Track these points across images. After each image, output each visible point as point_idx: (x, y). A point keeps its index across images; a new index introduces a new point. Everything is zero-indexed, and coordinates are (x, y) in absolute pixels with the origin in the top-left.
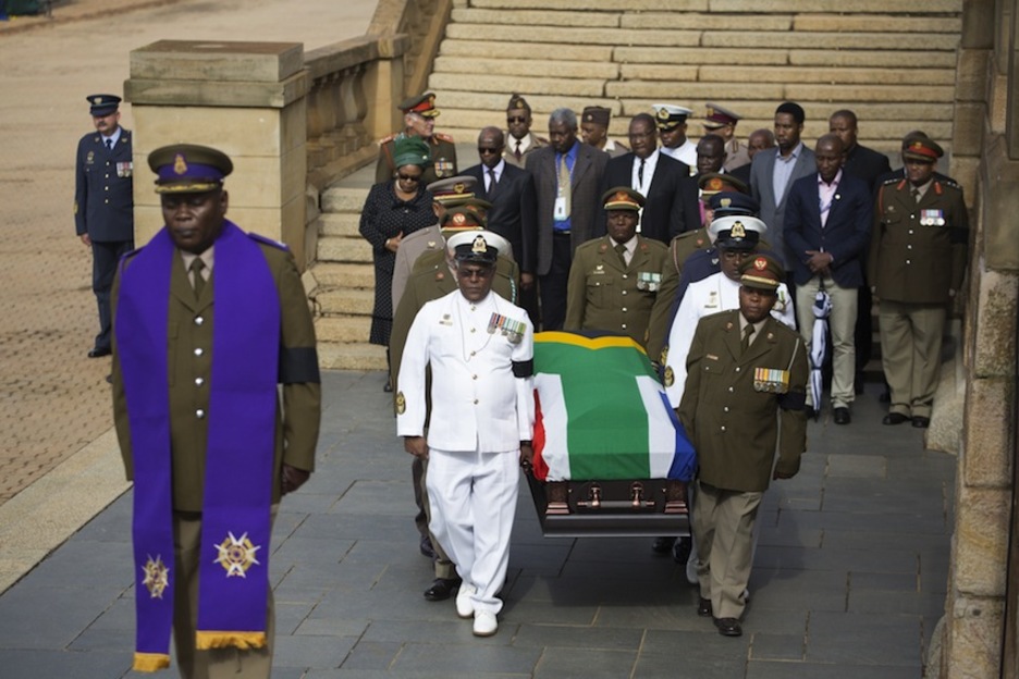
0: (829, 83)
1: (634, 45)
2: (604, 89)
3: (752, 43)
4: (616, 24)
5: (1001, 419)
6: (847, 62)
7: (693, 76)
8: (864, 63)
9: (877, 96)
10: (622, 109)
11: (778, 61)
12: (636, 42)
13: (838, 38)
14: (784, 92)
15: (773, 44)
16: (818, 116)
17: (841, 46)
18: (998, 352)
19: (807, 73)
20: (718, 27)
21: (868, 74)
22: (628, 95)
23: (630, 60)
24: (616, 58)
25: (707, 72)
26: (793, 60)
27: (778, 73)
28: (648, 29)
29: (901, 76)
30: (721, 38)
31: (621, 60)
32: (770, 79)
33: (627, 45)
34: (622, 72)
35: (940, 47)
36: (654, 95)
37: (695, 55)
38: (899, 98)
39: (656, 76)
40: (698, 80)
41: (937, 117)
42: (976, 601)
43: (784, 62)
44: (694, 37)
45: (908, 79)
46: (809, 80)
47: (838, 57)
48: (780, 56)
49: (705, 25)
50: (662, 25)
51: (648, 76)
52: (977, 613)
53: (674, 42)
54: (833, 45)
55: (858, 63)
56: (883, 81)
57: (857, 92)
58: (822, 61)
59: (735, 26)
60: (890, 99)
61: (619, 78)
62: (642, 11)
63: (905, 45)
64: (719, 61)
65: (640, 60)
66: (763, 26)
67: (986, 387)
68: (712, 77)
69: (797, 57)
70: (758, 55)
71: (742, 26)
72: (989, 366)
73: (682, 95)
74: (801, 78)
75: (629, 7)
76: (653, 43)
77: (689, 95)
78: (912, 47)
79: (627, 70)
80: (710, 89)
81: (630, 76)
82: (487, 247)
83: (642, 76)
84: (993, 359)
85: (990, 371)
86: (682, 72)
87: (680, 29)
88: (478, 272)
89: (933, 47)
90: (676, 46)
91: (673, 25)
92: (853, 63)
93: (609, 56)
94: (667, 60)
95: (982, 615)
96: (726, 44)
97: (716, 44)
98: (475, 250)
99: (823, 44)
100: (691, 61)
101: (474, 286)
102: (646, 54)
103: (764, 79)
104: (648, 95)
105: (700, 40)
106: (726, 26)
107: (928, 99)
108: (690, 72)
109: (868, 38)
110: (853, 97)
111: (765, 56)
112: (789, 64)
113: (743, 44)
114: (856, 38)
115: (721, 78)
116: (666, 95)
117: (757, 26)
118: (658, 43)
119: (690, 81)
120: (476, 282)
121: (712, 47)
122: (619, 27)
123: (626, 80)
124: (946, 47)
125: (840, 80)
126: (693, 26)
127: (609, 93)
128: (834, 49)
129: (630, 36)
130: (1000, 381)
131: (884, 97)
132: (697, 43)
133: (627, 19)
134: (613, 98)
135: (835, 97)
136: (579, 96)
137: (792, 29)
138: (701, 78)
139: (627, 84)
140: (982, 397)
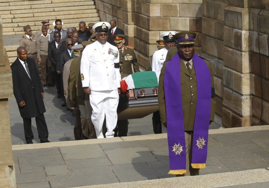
0: (66, 15)
1: (15, 10)
2: (12, 21)
3: (44, 7)
4: (8, 5)
5: (248, 59)
6: (68, 10)
7: (32, 16)
8: (72, 10)
9: (79, 17)
10: (18, 25)
11: (51, 11)
12: (15, 9)
13: (64, 4)
14: (56, 18)
15: (49, 7)
16: (66, 23)
17: (65, 6)
18: (246, 46)
19: (60, 13)
20: (34, 4)
21: (74, 12)
22: (18, 22)
23: (15, 13)
24: (12, 13)
25: (36, 15)
26: (55, 10)
27: (53, 14)
28: (16, 6)
29: (82, 12)
30: (36, 6)
31: (13, 13)
32: (51, 15)
33: (13, 10)
34: (15, 16)
35: (89, 4)
36: (24, 21)
37: (31, 11)
38: (84, 17)
39: (23, 17)
40: (34, 17)
41: (94, 21)
42: (246, 96)
43: (53, 11)
44: (29, 7)
45: (84, 12)
46: (61, 14)
47: (66, 9)
48: (52, 10)
49: (30, 4)
50: (20, 4)
51: (21, 17)
52: (247, 98)
53: (24, 8)
54: (63, 6)
55: (71, 10)
56: (78, 13)
57: (73, 16)
58: (62, 10)
59: (38, 3)
60: (81, 17)
61: (14, 18)
62: (13, 2)
63: (80, 5)
64: (37, 12)
65: (18, 13)
66: (45, 3)
67: (245, 53)
68: (37, 16)
69: (56, 9)
70: (46, 9)
71: (40, 3)
72: (245, 49)
73: (31, 20)
74: (59, 14)
75: (10, 1)
76: (19, 9)
77: (33, 20)
78: (82, 5)
79: (16, 16)
80: (38, 18)
81: (17, 17)
82: (106, 26)
83: (20, 17)
84: (246, 47)
85: (245, 50)
86: (30, 15)
87: (24, 5)
88: (104, 34)
89: (87, 4)
90: (25, 9)
91: (23, 4)
92: (69, 10)
93: (10, 13)
94: (24, 13)
95: (248, 98)
96: (37, 8)
97: (35, 8)
98: (103, 27)
99: (61, 6)
100: (30, 12)
101: (104, 38)
102: (19, 12)
103: (50, 15)
104: (23, 21)
105: (31, 7)
106: (36, 3)
107: (90, 17)
108: (32, 15)
109: (71, 4)
110: (73, 17)
111: (48, 10)
112: (54, 11)
113: (42, 7)
114: (68, 4)
115: (39, 16)
116: (27, 21)
117: (43, 3)
118: (21, 9)
119: (32, 17)
120: (104, 37)
121: (34, 9)
122: (9, 6)
123: (16, 18)
124: (90, 4)
125: (68, 14)
126: (28, 4)
127: (13, 22)
128: (64, 7)
129: (14, 8)
130: (247, 52)
131: (80, 17)
132: (30, 8)
133: (11, 4)
134: (15, 23)
135: (68, 18)
136: (6, 23)
137: (52, 3)
138: (34, 16)
139: (17, 19)
140: (244, 55)
